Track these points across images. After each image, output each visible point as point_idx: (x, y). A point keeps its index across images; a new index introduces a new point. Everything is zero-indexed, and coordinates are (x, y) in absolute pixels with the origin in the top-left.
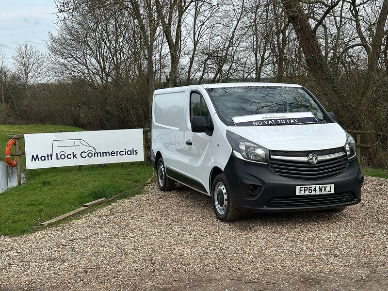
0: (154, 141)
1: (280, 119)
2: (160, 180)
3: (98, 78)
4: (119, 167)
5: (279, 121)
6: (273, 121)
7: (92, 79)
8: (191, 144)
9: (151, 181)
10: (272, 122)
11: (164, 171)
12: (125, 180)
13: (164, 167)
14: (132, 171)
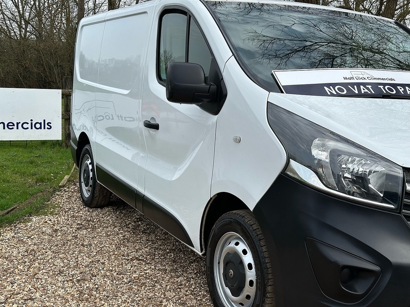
0: (77, 111)
1: (384, 85)
2: (83, 185)
3: (15, 25)
4: (20, 146)
5: (382, 87)
6: (370, 87)
7: (7, 26)
8: (156, 127)
9: (69, 181)
10: (368, 89)
11: (93, 170)
12: (23, 174)
13: (92, 163)
14: (39, 156)
